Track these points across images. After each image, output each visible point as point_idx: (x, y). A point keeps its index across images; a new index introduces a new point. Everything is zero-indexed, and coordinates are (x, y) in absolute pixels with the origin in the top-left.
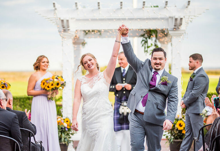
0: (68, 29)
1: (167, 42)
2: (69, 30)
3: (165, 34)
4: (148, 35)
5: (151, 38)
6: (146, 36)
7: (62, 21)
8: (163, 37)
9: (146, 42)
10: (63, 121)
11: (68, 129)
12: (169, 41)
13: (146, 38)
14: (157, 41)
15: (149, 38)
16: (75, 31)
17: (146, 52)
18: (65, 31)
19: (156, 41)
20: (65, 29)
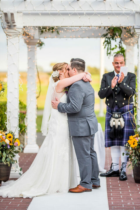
0: (14, 24)
1: (133, 43)
2: (15, 26)
3: (130, 34)
4: (111, 35)
5: (114, 38)
6: (109, 36)
7: (6, 14)
8: (129, 37)
9: (109, 43)
10: (4, 137)
11: (10, 146)
12: (135, 42)
13: (109, 39)
14: (122, 42)
15: (113, 39)
16: (22, 27)
17: (109, 55)
18: (10, 27)
19: (120, 42)
20: (10, 24)
